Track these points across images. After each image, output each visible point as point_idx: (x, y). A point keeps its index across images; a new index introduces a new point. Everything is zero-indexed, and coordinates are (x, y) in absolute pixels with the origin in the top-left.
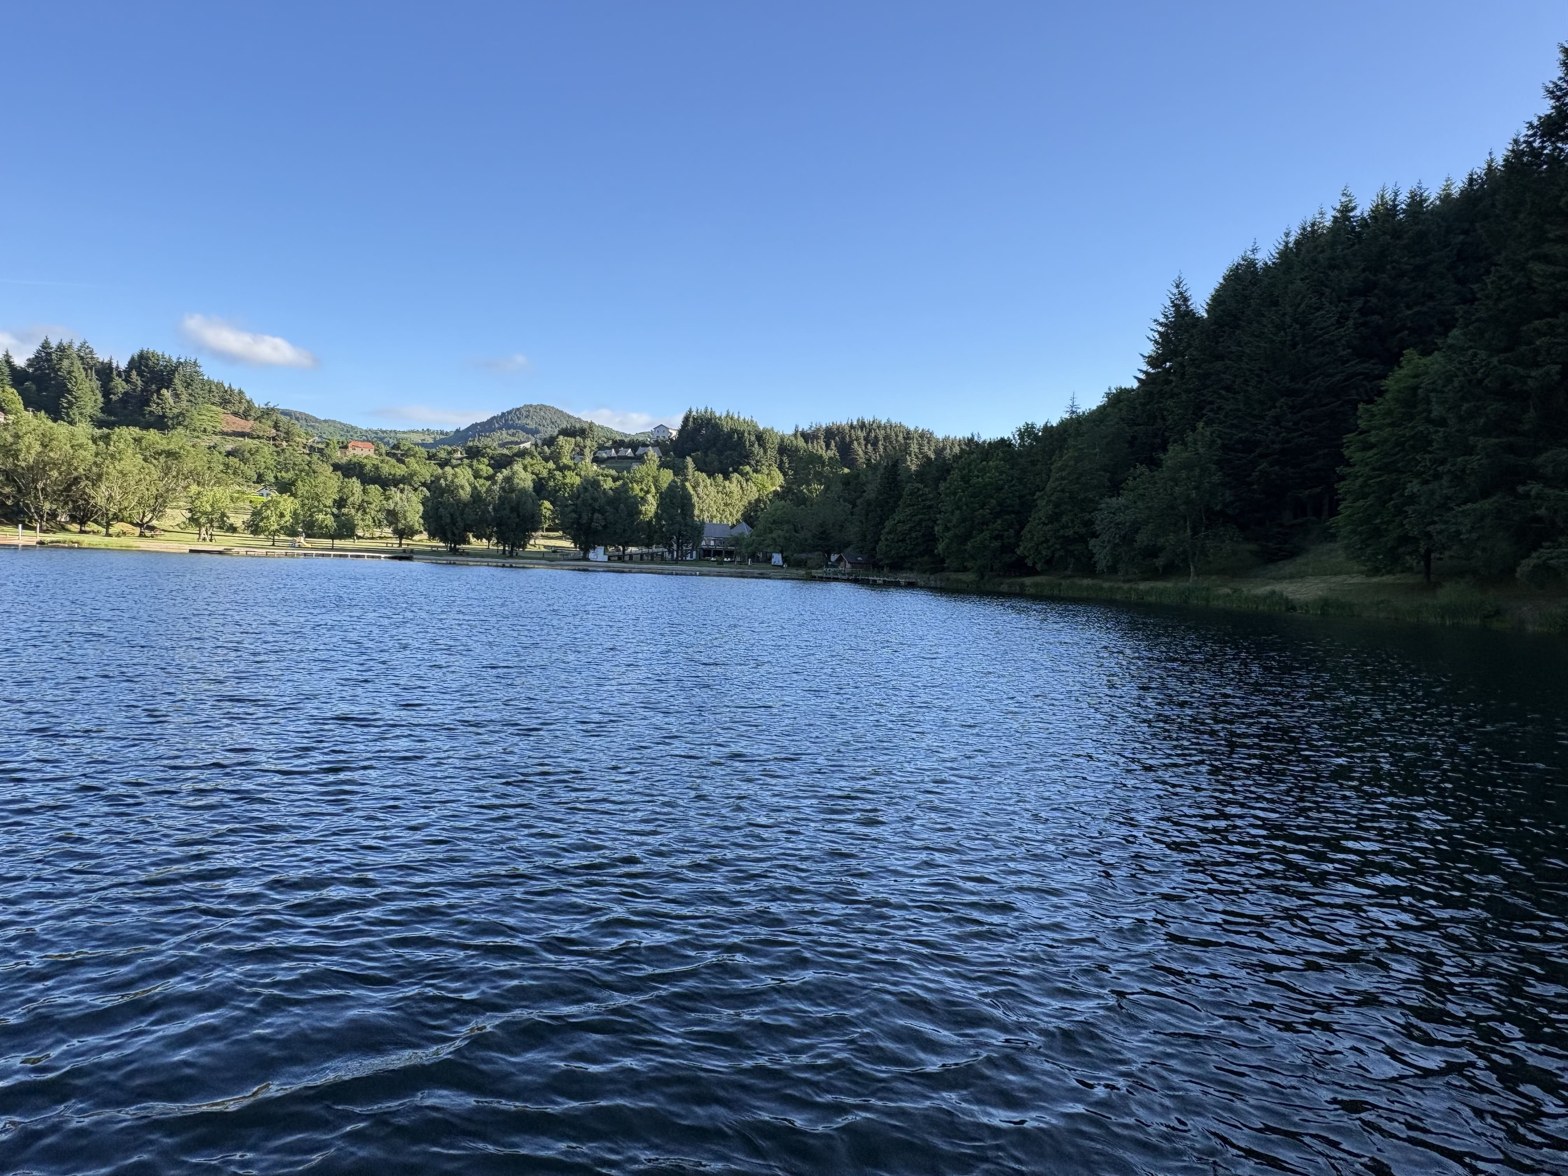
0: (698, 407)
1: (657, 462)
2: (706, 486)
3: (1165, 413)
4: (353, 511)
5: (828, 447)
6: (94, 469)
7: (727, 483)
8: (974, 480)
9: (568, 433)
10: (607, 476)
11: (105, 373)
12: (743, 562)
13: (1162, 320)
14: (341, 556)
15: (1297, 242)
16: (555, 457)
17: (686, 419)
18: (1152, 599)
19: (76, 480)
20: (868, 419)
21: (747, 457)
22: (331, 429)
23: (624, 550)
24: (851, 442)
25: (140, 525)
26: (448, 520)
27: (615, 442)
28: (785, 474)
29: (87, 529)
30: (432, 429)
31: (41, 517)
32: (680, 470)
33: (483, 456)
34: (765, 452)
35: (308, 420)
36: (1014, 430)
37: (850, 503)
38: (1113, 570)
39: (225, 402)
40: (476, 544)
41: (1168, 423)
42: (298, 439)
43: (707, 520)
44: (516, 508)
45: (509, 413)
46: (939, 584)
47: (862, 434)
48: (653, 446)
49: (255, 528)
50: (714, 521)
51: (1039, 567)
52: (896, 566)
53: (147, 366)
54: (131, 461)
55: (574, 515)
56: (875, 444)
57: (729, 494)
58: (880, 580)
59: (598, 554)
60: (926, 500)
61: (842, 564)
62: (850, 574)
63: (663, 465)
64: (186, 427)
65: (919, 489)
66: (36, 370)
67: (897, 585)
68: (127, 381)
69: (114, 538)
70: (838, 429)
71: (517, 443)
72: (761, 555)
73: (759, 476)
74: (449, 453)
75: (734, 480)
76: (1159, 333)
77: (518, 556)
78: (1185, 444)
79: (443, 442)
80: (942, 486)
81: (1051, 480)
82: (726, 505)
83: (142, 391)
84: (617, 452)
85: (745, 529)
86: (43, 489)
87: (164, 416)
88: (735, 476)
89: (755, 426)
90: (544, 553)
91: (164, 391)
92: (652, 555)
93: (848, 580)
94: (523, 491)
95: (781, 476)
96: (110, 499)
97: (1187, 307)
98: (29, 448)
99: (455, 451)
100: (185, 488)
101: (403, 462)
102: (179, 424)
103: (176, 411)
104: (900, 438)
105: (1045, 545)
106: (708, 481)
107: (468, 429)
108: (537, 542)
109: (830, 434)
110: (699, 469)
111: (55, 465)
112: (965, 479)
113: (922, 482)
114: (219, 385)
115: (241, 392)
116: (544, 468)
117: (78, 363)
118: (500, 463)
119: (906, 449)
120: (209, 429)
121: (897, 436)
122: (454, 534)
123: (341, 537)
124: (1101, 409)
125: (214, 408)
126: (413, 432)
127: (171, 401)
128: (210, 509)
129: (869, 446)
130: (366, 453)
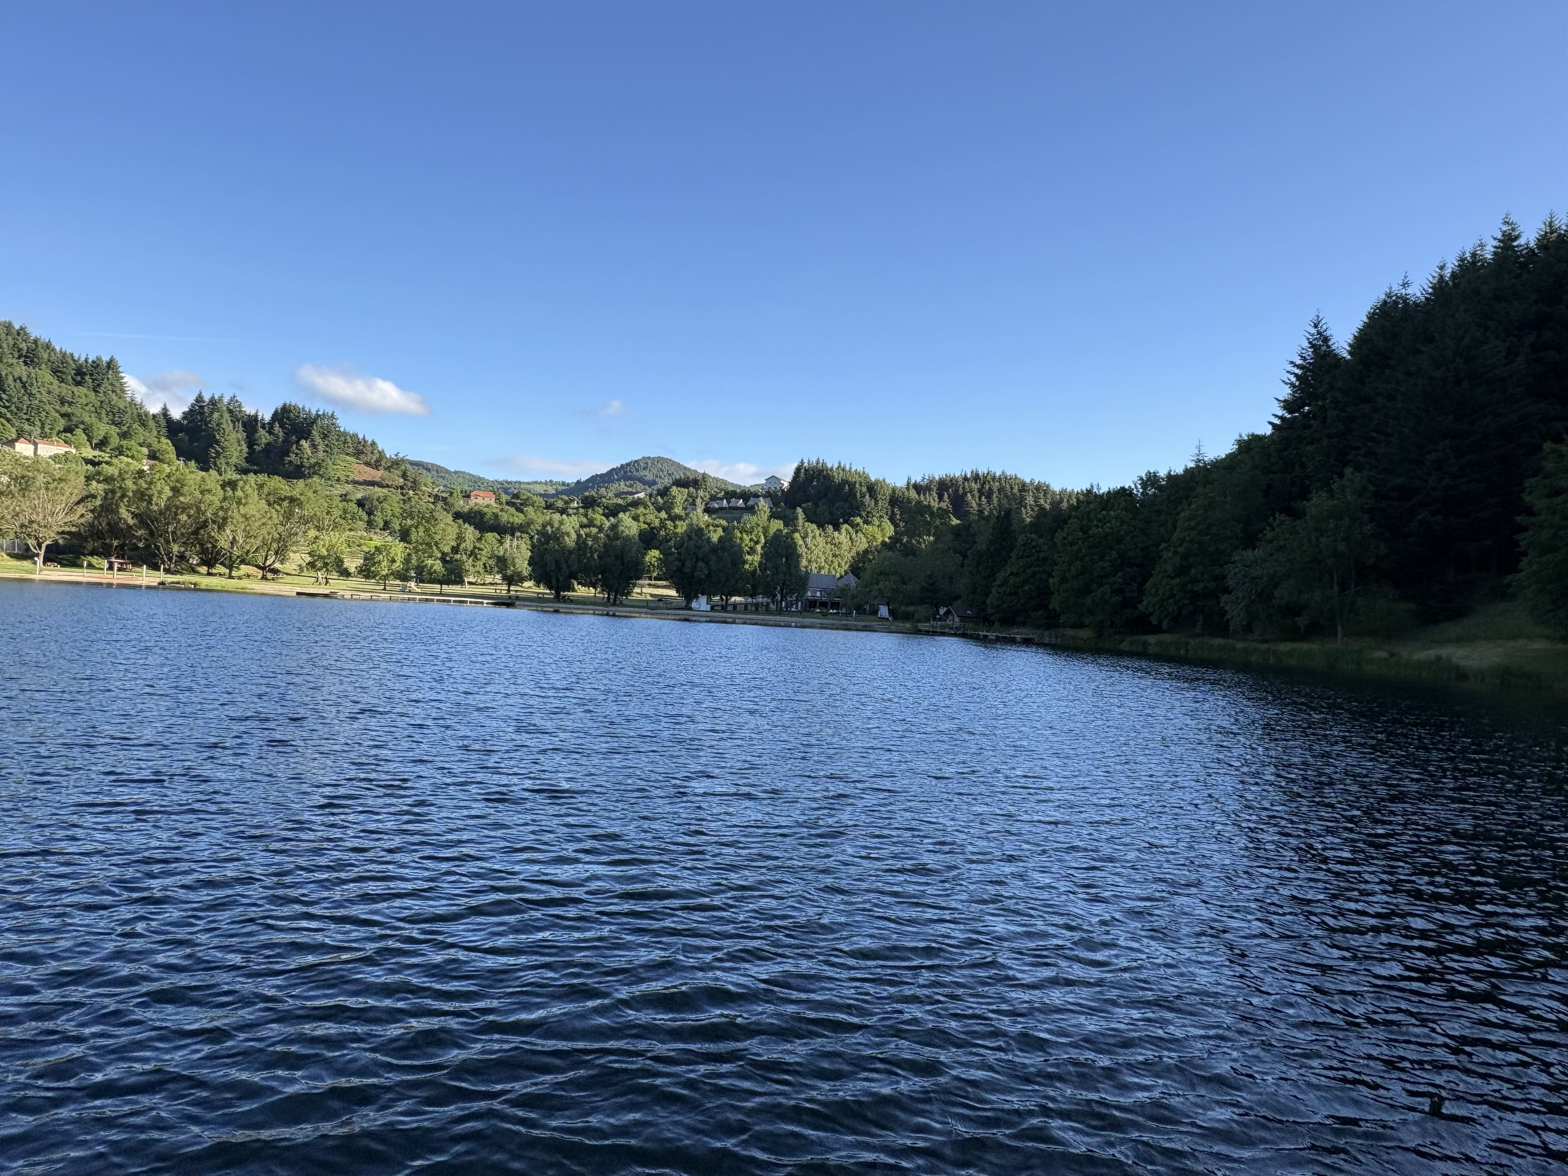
0: (810, 458)
1: (768, 513)
2: (814, 537)
3: (1304, 460)
4: (465, 558)
5: (941, 498)
6: (221, 513)
7: (836, 534)
8: (1094, 531)
9: (681, 483)
10: (717, 526)
11: (251, 424)
12: (848, 614)
13: (1299, 362)
14: (444, 601)
15: (1454, 275)
16: (668, 507)
17: (798, 471)
18: (1292, 662)
19: (205, 524)
20: (982, 470)
21: (858, 508)
22: (460, 480)
23: (727, 600)
24: (965, 494)
25: (263, 568)
26: (553, 567)
27: (727, 493)
28: (896, 525)
29: (214, 571)
30: (554, 480)
31: (170, 559)
32: (789, 521)
33: (598, 506)
34: (876, 503)
35: (439, 471)
36: (1136, 479)
37: (961, 553)
38: (1248, 628)
39: (358, 453)
40: (582, 591)
41: (1308, 470)
42: (424, 488)
43: (815, 571)
44: (620, 556)
45: (628, 464)
46: (1053, 641)
47: (975, 486)
48: (764, 497)
49: (366, 572)
50: (822, 572)
51: (1164, 625)
52: (1008, 621)
53: (288, 419)
54: (256, 506)
55: (677, 563)
56: (989, 496)
57: (838, 545)
58: (992, 635)
59: (701, 604)
60: (1040, 551)
61: (951, 617)
62: (958, 628)
63: (773, 516)
64: (322, 476)
65: (1032, 540)
66: (190, 422)
67: (1012, 641)
68: (270, 432)
69: (236, 580)
70: (951, 481)
71: (632, 493)
72: (867, 608)
73: (870, 528)
74: (566, 503)
75: (843, 531)
76: (1296, 375)
77: (622, 605)
78: (1330, 491)
79: (563, 492)
80: (1059, 536)
81: (1178, 530)
82: (835, 556)
83: (283, 442)
84: (728, 503)
85: (852, 580)
86: (173, 532)
87: (302, 466)
88: (845, 526)
89: (867, 477)
90: (647, 601)
91: (303, 442)
92: (757, 605)
93: (955, 635)
94: (628, 539)
95: (892, 528)
96: (234, 542)
97: (1329, 347)
98: (160, 493)
99: (572, 501)
100: (305, 532)
101: (522, 511)
102: (315, 473)
103: (313, 461)
104: (1015, 490)
105: (1171, 601)
106: (817, 532)
107: (588, 481)
108: (644, 590)
109: (944, 486)
110: (809, 519)
111: (185, 508)
112: (1084, 530)
113: (1035, 532)
114: (354, 436)
115: (373, 444)
116: (654, 518)
117: (227, 416)
118: (612, 512)
119: (1021, 502)
120: (343, 478)
121: (1012, 488)
122: (558, 580)
123: (449, 582)
124: (1230, 457)
125: (348, 458)
126: (536, 482)
127: (309, 452)
128: (326, 553)
129: (983, 498)
130: (487, 501)
